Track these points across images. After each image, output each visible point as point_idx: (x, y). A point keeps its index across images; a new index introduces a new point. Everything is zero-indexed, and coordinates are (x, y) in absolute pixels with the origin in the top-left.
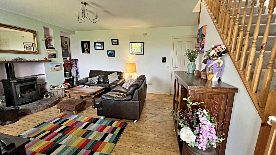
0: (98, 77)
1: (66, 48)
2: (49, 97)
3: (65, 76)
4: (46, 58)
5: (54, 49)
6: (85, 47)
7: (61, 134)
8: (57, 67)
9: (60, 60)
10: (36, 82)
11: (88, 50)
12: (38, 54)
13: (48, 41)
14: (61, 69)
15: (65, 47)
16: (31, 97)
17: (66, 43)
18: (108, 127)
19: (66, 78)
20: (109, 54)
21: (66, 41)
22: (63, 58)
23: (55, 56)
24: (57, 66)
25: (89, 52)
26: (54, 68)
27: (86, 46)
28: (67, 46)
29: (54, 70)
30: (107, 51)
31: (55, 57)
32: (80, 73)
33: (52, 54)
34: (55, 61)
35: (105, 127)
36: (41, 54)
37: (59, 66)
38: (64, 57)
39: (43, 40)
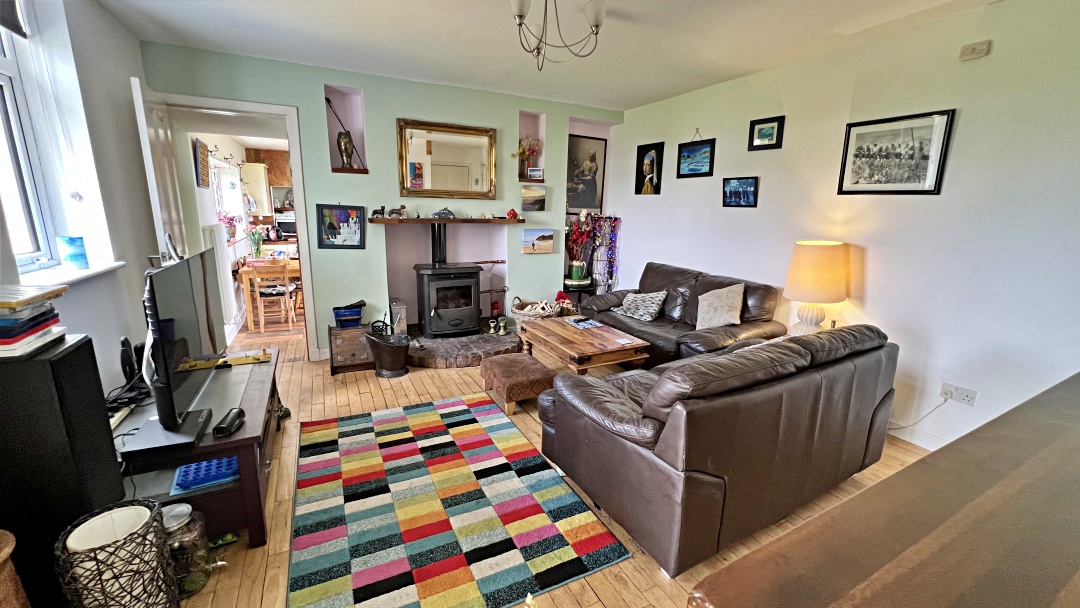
0: (662, 295)
1: (589, 177)
2: (502, 332)
3: (568, 276)
4: (513, 214)
5: (542, 181)
6: (648, 168)
7: (420, 458)
8: (543, 243)
9: (555, 218)
10: (478, 283)
11: (655, 180)
12: (493, 198)
13: (528, 157)
14: (555, 250)
15: (586, 173)
16: (458, 322)
17: (593, 159)
18: (541, 521)
19: (568, 282)
20: (731, 197)
21: (592, 151)
22: (568, 214)
23: (540, 204)
24: (543, 238)
25: (657, 190)
26: (533, 245)
27: (652, 162)
28: (594, 169)
29: (532, 251)
30: (725, 180)
31: (542, 208)
32: (620, 269)
33: (532, 200)
34: (539, 223)
35: (536, 509)
36: (501, 198)
37: (551, 237)
38: (572, 210)
39: (513, 156)
